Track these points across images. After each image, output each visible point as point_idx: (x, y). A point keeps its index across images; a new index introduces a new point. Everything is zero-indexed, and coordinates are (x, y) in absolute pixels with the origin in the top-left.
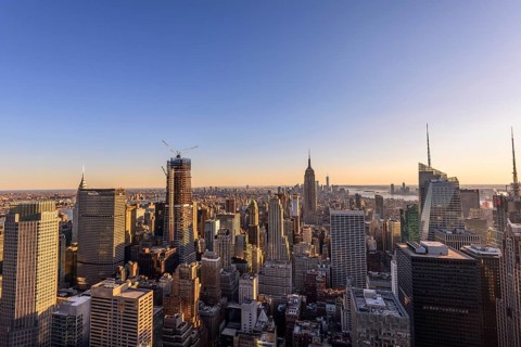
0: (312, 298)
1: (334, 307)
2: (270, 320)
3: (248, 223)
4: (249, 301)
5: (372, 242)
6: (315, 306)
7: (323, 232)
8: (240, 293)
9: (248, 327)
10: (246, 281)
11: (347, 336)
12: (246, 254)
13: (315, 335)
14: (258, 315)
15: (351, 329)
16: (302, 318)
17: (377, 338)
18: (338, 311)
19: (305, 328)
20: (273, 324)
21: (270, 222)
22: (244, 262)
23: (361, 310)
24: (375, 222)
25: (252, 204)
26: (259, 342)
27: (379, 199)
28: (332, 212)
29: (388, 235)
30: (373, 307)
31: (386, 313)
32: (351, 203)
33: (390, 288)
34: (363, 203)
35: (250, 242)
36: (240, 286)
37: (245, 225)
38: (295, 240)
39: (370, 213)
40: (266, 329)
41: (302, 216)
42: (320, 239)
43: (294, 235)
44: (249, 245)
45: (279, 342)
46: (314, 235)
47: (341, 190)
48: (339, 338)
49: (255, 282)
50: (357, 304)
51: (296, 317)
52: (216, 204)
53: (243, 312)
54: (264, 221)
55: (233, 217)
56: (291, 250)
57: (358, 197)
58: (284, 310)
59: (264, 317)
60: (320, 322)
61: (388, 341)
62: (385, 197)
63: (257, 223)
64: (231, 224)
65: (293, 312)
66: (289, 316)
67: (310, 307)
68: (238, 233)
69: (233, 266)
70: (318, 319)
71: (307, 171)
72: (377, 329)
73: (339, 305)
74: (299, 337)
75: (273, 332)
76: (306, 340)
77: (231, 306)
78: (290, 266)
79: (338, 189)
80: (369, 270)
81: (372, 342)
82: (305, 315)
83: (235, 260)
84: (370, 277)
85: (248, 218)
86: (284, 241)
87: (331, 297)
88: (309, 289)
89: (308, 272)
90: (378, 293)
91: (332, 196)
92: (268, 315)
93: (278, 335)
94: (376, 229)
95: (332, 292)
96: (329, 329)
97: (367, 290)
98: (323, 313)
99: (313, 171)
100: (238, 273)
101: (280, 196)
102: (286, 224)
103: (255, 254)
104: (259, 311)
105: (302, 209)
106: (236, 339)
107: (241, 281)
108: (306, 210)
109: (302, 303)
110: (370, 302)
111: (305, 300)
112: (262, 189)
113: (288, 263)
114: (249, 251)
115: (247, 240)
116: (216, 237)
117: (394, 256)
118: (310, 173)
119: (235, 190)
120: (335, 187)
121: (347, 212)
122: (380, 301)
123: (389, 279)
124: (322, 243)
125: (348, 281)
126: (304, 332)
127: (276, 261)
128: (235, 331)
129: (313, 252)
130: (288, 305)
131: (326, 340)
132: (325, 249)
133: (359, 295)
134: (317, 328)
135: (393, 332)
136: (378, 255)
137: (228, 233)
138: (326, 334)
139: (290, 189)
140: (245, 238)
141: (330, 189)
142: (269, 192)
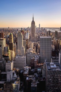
0: (33, 67)
1: (40, 69)
2: (18, 76)
3: (9, 42)
4: (10, 70)
5: (53, 47)
6: (34, 70)
7: (37, 44)
8: (6, 68)
9: (9, 80)
10: (8, 64)
11: (44, 78)
12: (8, 54)
13: (34, 80)
14: (13, 75)
15: (45, 76)
16: (29, 74)
17: (53, 78)
18: (42, 71)
19: (30, 77)
20: (19, 77)
21: (18, 41)
22: (8, 57)
23: (49, 69)
24: (55, 40)
25: (11, 35)
26: (13, 84)
27: (56, 32)
28: (41, 37)
29: (59, 44)
30: (53, 68)
31: (57, 69)
32: (47, 34)
33: (58, 62)
34: (51, 34)
35: (10, 49)
36: (6, 65)
37: (8, 43)
38: (27, 48)
39: (53, 37)
40: (16, 80)
41: (30, 39)
42: (36, 47)
43: (27, 46)
44: (9, 50)
45: (21, 84)
46: (34, 46)
48: (42, 79)
49: (12, 64)
50: (48, 68)
51: (27, 74)
53: (7, 75)
54: (15, 41)
55: (3, 40)
56: (26, 51)
57: (50, 32)
58: (23, 72)
59: (15, 75)
60: (36, 75)
61: (57, 78)
62: (58, 32)
63: (13, 42)
64: (2, 43)
65: (26, 73)
66: (25, 74)
67: (32, 70)
68: (5, 46)
69: (3, 58)
70: (35, 74)
71: (32, 22)
72: (54, 75)
73: (42, 68)
74: (28, 81)
75: (19, 80)
76: (30, 81)
77: (3, 73)
78: (25, 57)
79: (43, 29)
80: (52, 56)
81: (52, 79)
82: (30, 73)
83: (4, 56)
84: (52, 59)
85: (9, 40)
86: (23, 48)
87: (39, 66)
88: (32, 64)
89: (32, 58)
90: (54, 63)
91: (41, 31)
92: (17, 75)
93: (21, 81)
94: (55, 42)
95: (40, 65)
96: (38, 77)
97: (51, 63)
98: (36, 72)
99: (34, 22)
100: (5, 61)
101: (22, 31)
102: (24, 42)
103: (12, 54)
104: (13, 74)
105: (30, 36)
106: (5, 85)
107: (7, 64)
108: (31, 36)
109: (29, 69)
110: (52, 67)
111: (30, 68)
112: (15, 29)
113: (25, 56)
114: (9, 53)
115: (9, 48)
117: (60, 51)
118: (33, 23)
119: (3, 29)
120: (42, 28)
121: (46, 37)
122: (55, 66)
123: (58, 59)
124: (37, 48)
125: (45, 60)
126: (30, 79)
127: (20, 56)
128: (4, 82)
129: (34, 51)
130: (24, 70)
131: (37, 80)
132: (38, 50)
133: (49, 65)
134: (34, 77)
135: (58, 75)
136: (55, 51)
138: (37, 78)
139: (26, 29)
140: (8, 48)
141: (40, 29)
142: (18, 30)
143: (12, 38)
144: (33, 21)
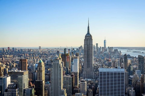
27: (141, 58)
47: (115, 51)
52: (13, 62)
64: (21, 80)
79: (113, 50)
86: (62, 93)
112: (52, 50)
115: (33, 91)
116: (6, 91)
119: (29, 50)
120: (110, 48)
121: (112, 70)
137: (16, 87)
139: (75, 50)
140: (31, 91)
141: (106, 50)
142: (58, 52)
143: (42, 71)
144: (88, 33)
